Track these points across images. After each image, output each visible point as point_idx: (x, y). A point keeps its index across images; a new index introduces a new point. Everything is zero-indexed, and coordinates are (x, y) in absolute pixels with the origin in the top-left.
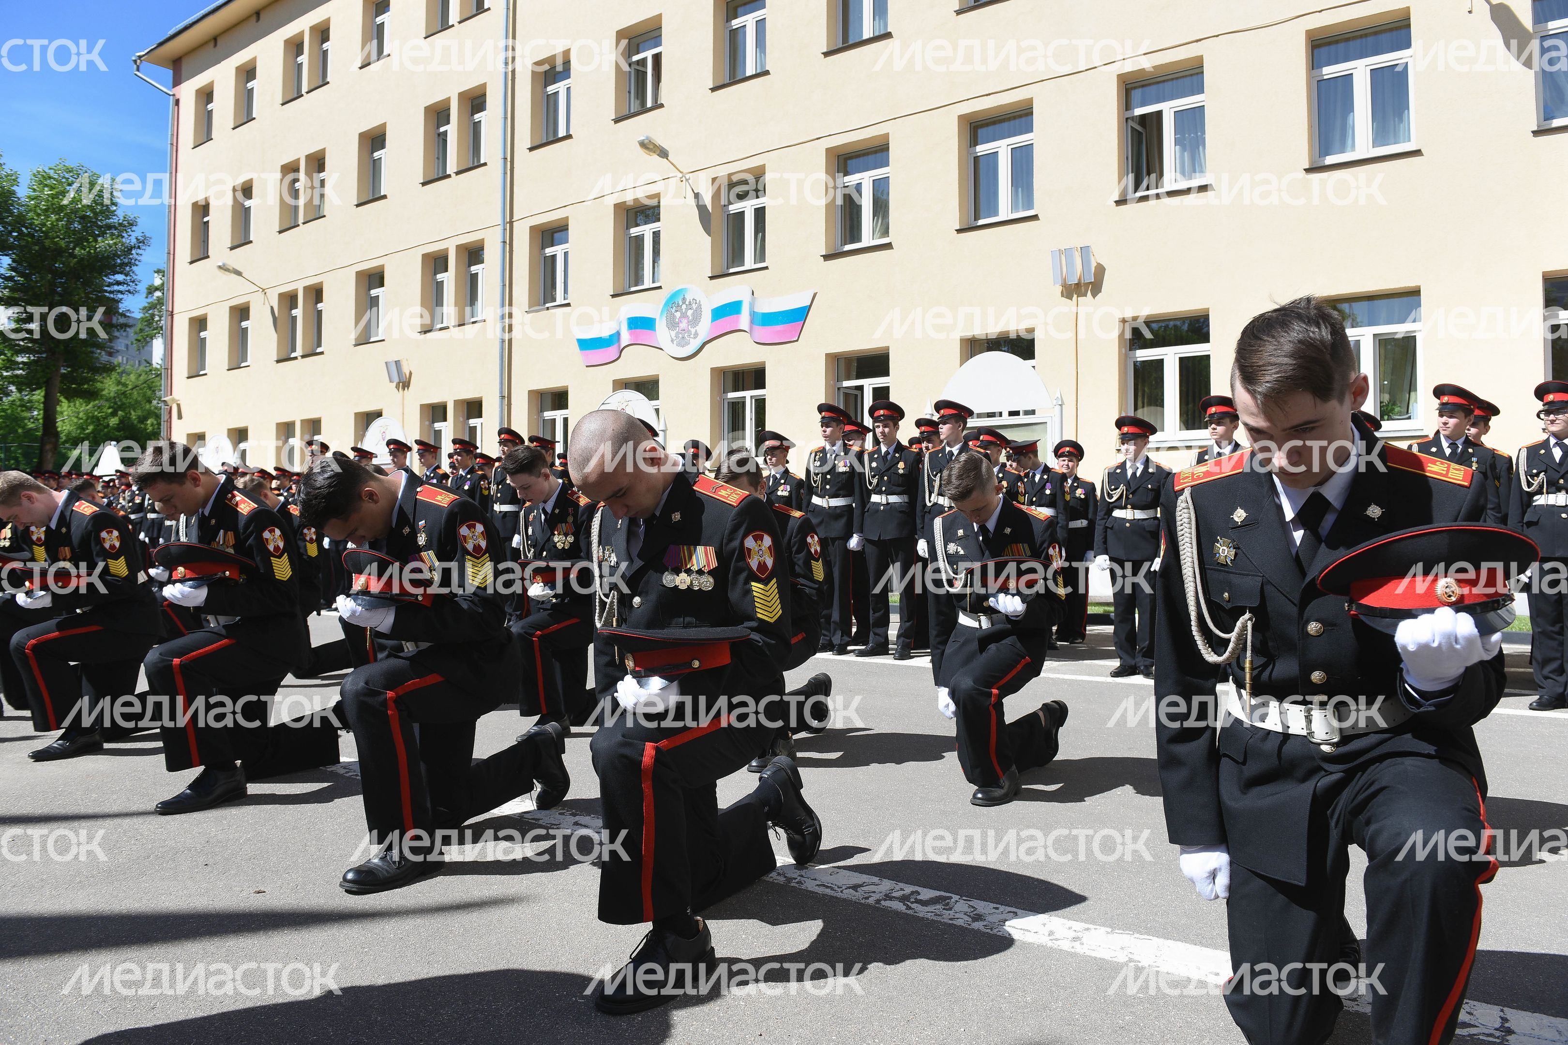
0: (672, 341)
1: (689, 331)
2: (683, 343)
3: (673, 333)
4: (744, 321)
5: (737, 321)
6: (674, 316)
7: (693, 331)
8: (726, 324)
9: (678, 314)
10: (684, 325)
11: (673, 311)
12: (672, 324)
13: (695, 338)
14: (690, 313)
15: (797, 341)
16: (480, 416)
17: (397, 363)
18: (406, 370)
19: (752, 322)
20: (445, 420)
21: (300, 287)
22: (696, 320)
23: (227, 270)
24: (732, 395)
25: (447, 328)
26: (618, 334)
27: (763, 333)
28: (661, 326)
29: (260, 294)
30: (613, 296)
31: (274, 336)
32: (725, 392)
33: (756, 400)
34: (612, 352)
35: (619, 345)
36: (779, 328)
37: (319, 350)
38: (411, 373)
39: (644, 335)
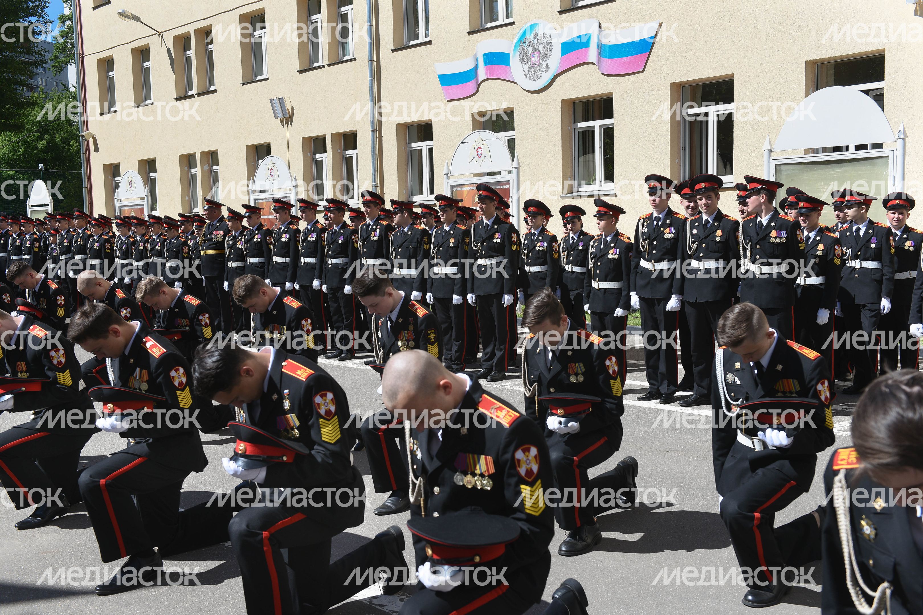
0: (525, 75)
1: (541, 65)
2: (535, 76)
3: (526, 68)
4: (592, 55)
5: (586, 54)
6: (527, 51)
7: (544, 64)
8: (575, 58)
9: (530, 49)
10: (535, 59)
11: (526, 46)
12: (525, 59)
13: (546, 71)
14: (541, 47)
15: (643, 71)
16: (355, 148)
17: (281, 100)
18: (289, 106)
19: (600, 55)
20: (325, 151)
21: (191, 29)
22: (547, 54)
23: (127, 16)
24: (582, 125)
25: (323, 67)
26: (476, 68)
27: (610, 66)
28: (515, 61)
29: (157, 37)
30: (470, 33)
31: (172, 76)
32: (576, 122)
33: (605, 129)
34: (471, 87)
35: (477, 80)
36: (625, 59)
37: (212, 88)
38: (293, 109)
39: (499, 70)
